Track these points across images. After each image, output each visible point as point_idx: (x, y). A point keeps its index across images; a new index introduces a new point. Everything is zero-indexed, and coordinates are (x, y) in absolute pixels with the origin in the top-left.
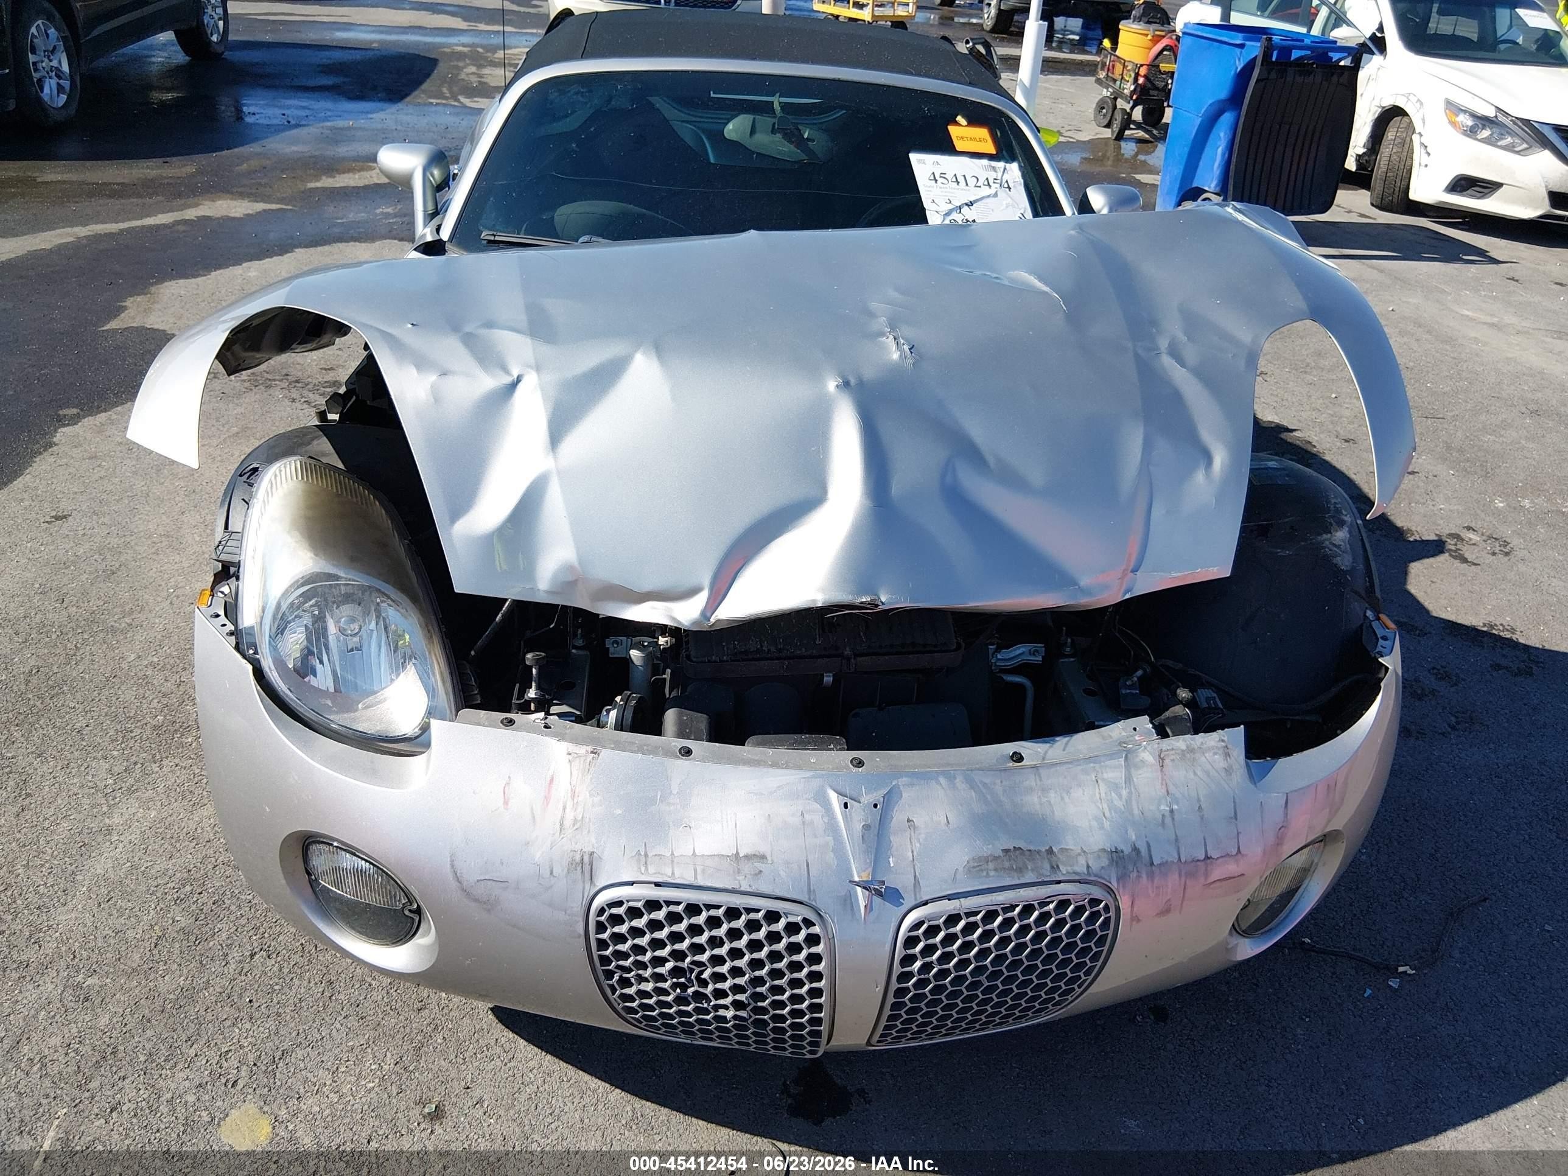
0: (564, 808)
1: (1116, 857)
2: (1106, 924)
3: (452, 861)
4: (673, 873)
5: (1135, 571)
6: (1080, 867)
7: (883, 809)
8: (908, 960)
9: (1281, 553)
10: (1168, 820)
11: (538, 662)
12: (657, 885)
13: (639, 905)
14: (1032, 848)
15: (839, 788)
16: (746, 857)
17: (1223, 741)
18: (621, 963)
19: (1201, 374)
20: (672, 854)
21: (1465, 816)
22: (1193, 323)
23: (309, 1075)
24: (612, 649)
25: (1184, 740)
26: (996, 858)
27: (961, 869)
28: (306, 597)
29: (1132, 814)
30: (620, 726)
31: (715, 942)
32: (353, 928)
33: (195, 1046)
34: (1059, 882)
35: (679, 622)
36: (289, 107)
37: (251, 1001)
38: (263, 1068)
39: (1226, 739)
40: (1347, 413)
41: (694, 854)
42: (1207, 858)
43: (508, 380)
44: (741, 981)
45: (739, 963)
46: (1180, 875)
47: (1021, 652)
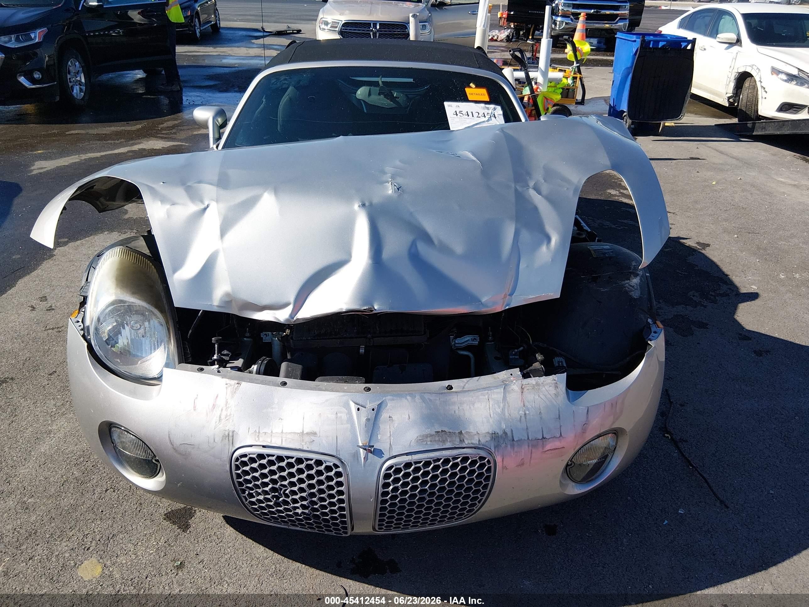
0: (222, 410)
1: (495, 436)
2: (489, 470)
3: (169, 435)
4: (271, 441)
5: (511, 295)
6: (475, 441)
7: (378, 411)
8: (386, 485)
9: (602, 290)
10: (523, 418)
11: (217, 341)
12: (264, 447)
13: (254, 456)
14: (451, 431)
15: (355, 401)
16: (307, 433)
17: (555, 380)
18: (248, 485)
19: (549, 199)
20: (272, 432)
21: (735, 434)
22: (549, 174)
23: (124, 546)
24: (264, 338)
25: (535, 380)
26: (431, 436)
27: (413, 441)
28: (112, 312)
29: (504, 415)
30: (258, 373)
31: (291, 475)
32: (133, 469)
33: (73, 531)
34: (464, 448)
35: (279, 320)
37: (102, 511)
38: (103, 542)
39: (556, 379)
40: (706, 231)
41: (282, 432)
42: (543, 438)
43: (203, 207)
44: (304, 494)
45: (303, 486)
46: (529, 446)
47: (467, 339)
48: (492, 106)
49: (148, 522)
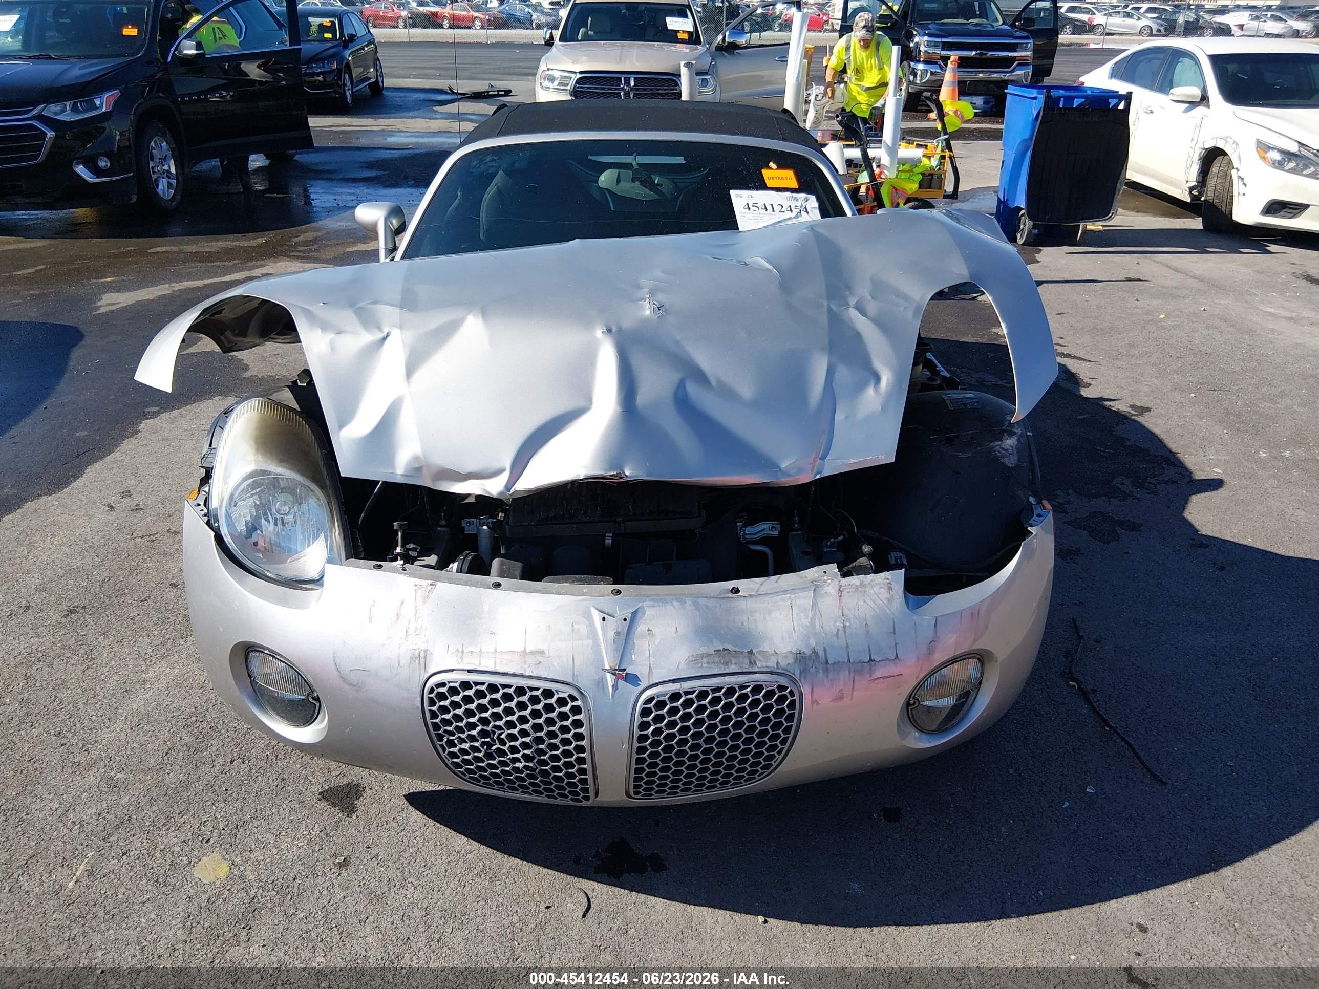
0: (409, 621)
1: (800, 657)
2: (793, 703)
3: (334, 657)
4: (480, 664)
5: (823, 458)
6: (772, 664)
7: (632, 621)
8: (644, 726)
9: (961, 455)
10: (841, 632)
11: (401, 526)
12: (469, 671)
13: (456, 685)
14: (737, 649)
15: (599, 608)
16: (531, 653)
17: (888, 579)
18: (447, 728)
19: (877, 322)
20: (481, 651)
21: (1178, 683)
22: (879, 288)
23: (260, 837)
24: (466, 528)
25: (859, 579)
26: (709, 655)
27: (683, 662)
28: (251, 486)
29: (814, 627)
30: (460, 570)
31: (508, 711)
32: (278, 714)
33: (185, 817)
34: (755, 673)
35: (489, 493)
36: (340, 194)
37: (226, 790)
38: (229, 832)
39: (890, 577)
40: (1146, 389)
41: (496, 651)
42: (871, 660)
43: (381, 335)
44: (527, 740)
45: (526, 727)
46: (849, 672)
47: (764, 528)
48: (802, 196)
49: (295, 805)
